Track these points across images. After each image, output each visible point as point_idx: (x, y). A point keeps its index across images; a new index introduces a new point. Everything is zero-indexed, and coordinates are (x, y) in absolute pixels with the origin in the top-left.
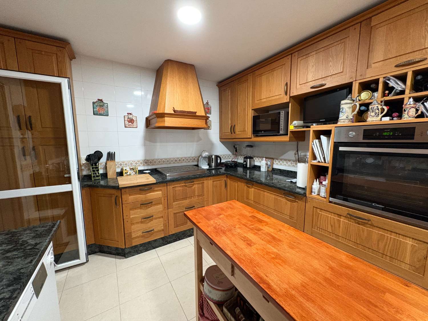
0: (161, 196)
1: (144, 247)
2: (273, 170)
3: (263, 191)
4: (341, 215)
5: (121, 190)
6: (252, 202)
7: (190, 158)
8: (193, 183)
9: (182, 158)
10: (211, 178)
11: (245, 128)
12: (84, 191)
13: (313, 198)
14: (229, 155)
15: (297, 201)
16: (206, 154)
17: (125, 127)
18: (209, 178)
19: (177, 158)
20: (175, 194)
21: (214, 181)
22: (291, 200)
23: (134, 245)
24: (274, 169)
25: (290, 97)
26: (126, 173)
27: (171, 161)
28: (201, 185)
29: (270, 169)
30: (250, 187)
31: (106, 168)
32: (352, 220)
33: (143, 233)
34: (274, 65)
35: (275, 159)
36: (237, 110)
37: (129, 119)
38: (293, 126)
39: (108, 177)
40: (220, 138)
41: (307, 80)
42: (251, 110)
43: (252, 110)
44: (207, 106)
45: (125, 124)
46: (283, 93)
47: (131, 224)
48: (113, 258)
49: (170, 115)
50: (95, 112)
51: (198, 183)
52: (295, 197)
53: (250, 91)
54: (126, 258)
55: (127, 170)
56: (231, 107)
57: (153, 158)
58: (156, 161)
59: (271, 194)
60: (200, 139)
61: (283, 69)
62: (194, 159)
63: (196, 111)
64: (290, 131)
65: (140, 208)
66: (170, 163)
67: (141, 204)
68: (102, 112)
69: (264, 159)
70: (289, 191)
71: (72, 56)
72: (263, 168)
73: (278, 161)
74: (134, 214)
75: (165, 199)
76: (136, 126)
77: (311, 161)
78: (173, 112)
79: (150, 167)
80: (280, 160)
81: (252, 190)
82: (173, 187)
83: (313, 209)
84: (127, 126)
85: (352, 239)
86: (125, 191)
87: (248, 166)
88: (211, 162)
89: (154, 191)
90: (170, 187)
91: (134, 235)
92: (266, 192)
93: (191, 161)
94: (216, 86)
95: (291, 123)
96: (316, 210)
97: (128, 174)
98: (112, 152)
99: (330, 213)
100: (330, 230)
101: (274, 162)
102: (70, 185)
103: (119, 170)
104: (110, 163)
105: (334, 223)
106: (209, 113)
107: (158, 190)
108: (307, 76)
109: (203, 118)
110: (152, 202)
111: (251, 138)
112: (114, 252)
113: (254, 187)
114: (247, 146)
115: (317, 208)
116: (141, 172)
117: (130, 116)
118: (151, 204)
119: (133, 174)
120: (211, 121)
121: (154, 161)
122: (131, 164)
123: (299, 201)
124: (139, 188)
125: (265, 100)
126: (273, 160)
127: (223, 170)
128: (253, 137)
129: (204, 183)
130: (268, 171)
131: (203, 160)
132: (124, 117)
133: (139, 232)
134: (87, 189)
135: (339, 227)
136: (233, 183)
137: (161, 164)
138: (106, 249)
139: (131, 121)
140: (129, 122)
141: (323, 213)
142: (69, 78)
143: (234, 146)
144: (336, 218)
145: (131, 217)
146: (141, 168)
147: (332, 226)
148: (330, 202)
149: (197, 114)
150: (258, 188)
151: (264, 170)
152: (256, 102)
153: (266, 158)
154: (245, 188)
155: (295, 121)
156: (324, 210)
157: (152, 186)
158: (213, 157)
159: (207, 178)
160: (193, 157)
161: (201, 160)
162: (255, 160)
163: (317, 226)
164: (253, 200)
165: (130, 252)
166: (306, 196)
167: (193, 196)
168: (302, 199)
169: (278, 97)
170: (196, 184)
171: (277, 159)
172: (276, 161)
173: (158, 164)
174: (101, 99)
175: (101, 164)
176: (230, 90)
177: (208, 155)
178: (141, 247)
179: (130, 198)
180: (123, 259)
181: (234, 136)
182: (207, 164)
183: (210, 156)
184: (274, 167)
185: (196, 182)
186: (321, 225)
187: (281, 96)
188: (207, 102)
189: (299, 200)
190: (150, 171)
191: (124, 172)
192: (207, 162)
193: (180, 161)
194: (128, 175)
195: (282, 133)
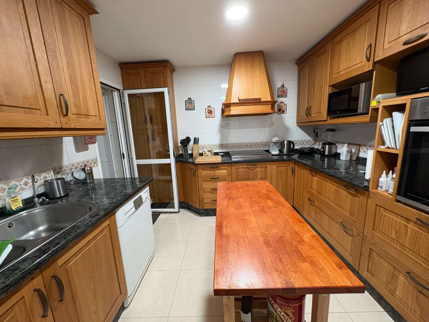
0: (226, 174)
1: (213, 212)
2: (358, 159)
3: (325, 181)
4: (409, 220)
5: (197, 166)
6: (315, 192)
7: (261, 144)
8: (255, 166)
9: (253, 143)
10: (276, 163)
11: (320, 110)
12: (178, 164)
13: (376, 194)
14: (309, 141)
15: (358, 195)
16: (275, 139)
17: (206, 117)
18: (273, 163)
19: (248, 144)
20: (238, 174)
21: (279, 167)
22: (352, 193)
23: (205, 208)
24: (360, 159)
25: (375, 63)
26: (205, 154)
27: (243, 146)
28: (264, 169)
29: (354, 158)
30: (314, 176)
31: (192, 150)
32: (424, 229)
33: (212, 201)
34: (357, 23)
35: (362, 145)
36: (314, 88)
37: (208, 111)
38: (376, 101)
39: (194, 156)
40: (297, 123)
41: (399, 33)
42: (328, 87)
43: (330, 86)
44: (282, 89)
45: (206, 115)
46: (364, 59)
47: (204, 192)
48: (193, 214)
49: (235, 104)
50: (186, 108)
51: (261, 167)
52: (356, 191)
53: (328, 64)
54: (201, 216)
55: (206, 151)
56: (309, 86)
57: (227, 143)
58: (229, 145)
59: (333, 185)
60: (272, 124)
61: (367, 27)
62: (266, 145)
63: (260, 98)
64: (372, 109)
65: (210, 181)
66: (242, 148)
67: (210, 179)
68: (191, 107)
69: (346, 145)
70: (349, 183)
71: (173, 70)
72: (343, 156)
73: (366, 148)
74: (206, 185)
75: (229, 177)
76: (214, 116)
77: (378, 147)
78: (238, 102)
79: (224, 151)
80: (369, 146)
81: (315, 179)
82: (236, 168)
83: (376, 207)
84: (207, 116)
85: (422, 253)
86: (200, 167)
87: (326, 153)
88: (282, 148)
89: (220, 169)
90: (234, 168)
91: (205, 201)
92: (328, 182)
93: (262, 146)
94: (294, 65)
95: (374, 98)
96: (379, 209)
97: (207, 154)
98: (197, 138)
99: (397, 215)
100: (394, 236)
101: (361, 149)
102: (169, 159)
103: (201, 152)
104: (196, 146)
105: (400, 228)
106: (284, 96)
107: (223, 169)
108: (399, 27)
109: (268, 103)
110: (219, 178)
111: (326, 120)
112: (194, 210)
113: (317, 175)
114: (327, 129)
115: (381, 207)
116: (216, 154)
117: (210, 108)
118: (218, 179)
119: (210, 155)
120: (286, 104)
121: (228, 145)
122: (210, 147)
123: (360, 196)
124: (209, 165)
125: (343, 72)
126: (360, 147)
127: (296, 157)
128: (329, 119)
129: (267, 167)
130: (351, 160)
131: (274, 145)
132: (205, 110)
133: (209, 199)
134: (179, 163)
135: (406, 234)
136: (300, 170)
137: (234, 148)
138: (190, 207)
139: (210, 112)
140: (209, 113)
141: (387, 214)
142: (168, 87)
143: (314, 131)
144: (403, 222)
145: (203, 187)
146: (217, 151)
147: (396, 232)
148: (398, 201)
149: (262, 100)
150: (321, 178)
151: (344, 159)
152: (334, 76)
153: (349, 144)
154: (310, 176)
155: (379, 94)
156: (389, 211)
157: (219, 165)
158: (286, 142)
159: (271, 163)
160: (265, 143)
161: (272, 145)
162: (338, 147)
163: (379, 228)
164: (315, 190)
165: (203, 213)
166: (368, 190)
167: (255, 178)
168: (364, 193)
169: (359, 65)
170: (258, 167)
171: (365, 146)
172: (364, 147)
173: (231, 148)
174: (190, 97)
175: (190, 146)
176: (308, 67)
177: (278, 140)
178: (211, 212)
179: (204, 173)
180: (199, 216)
181: (310, 119)
182: (278, 149)
183: (282, 142)
184: (360, 156)
185: (258, 165)
186: (384, 229)
187: (363, 63)
188: (283, 85)
189: (360, 194)
190: (223, 154)
191: (203, 153)
192: (278, 148)
193: (251, 146)
194: (206, 156)
195: (361, 111)
